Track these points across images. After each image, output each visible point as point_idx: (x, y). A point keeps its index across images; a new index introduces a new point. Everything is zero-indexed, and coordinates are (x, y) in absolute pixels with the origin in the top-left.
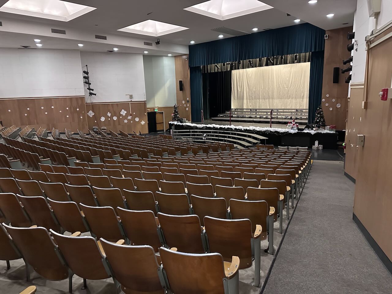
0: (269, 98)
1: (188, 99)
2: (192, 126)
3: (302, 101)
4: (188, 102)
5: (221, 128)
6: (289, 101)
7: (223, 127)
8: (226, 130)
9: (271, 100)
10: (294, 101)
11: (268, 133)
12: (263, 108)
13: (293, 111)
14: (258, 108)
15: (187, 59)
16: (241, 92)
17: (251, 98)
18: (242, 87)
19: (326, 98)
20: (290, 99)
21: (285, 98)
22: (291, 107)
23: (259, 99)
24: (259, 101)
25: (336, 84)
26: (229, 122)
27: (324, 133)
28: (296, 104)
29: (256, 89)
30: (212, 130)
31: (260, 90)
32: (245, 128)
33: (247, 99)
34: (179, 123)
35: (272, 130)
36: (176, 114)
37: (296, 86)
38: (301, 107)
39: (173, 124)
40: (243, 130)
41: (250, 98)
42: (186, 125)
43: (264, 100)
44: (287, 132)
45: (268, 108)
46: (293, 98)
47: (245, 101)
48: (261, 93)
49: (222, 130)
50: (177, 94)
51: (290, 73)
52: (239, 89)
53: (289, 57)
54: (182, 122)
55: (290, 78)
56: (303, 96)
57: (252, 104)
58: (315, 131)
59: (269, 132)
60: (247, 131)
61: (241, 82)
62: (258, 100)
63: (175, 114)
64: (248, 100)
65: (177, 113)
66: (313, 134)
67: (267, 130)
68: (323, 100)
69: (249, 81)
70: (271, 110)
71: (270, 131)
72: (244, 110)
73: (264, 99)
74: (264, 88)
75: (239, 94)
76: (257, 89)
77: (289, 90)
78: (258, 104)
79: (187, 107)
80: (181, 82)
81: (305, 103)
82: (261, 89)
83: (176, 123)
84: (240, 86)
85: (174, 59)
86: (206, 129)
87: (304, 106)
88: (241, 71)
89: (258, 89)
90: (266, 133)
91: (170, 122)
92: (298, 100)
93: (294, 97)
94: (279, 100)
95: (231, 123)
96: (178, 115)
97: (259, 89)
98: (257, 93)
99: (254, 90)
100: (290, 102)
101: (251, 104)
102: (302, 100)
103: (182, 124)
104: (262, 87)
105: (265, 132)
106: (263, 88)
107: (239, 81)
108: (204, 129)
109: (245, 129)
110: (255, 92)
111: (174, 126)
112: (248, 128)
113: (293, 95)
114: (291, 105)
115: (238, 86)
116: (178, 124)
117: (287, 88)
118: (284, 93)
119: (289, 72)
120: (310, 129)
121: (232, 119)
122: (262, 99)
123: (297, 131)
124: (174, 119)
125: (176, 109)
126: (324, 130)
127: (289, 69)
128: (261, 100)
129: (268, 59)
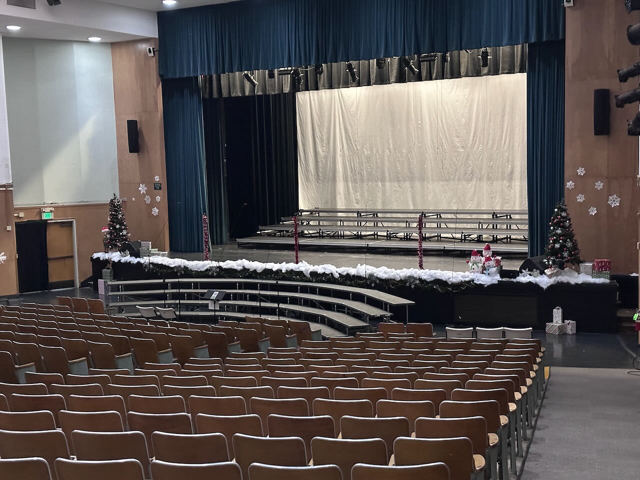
0: (412, 179)
1: (157, 179)
2: (172, 266)
3: (510, 187)
4: (158, 187)
5: (267, 273)
6: (471, 186)
7: (275, 267)
8: (284, 279)
9: (418, 184)
10: (485, 185)
11: (413, 286)
12: (395, 207)
13: (485, 216)
14: (379, 207)
15: (152, 54)
16: (326, 158)
17: (358, 177)
18: (329, 141)
19: (576, 178)
20: (474, 183)
21: (459, 180)
22: (478, 204)
23: (383, 180)
24: (383, 185)
25: (602, 139)
26: (294, 253)
27: (577, 284)
28: (492, 197)
29: (372, 152)
30: (239, 278)
31: (383, 151)
32: (344, 270)
33: (347, 181)
34: (128, 258)
35: (424, 277)
36: (118, 226)
37: (490, 142)
38: (508, 205)
39: (107, 261)
40: (337, 276)
41: (356, 177)
42: (152, 264)
43: (396, 184)
44: (469, 282)
45: (412, 208)
46: (481, 179)
47: (340, 186)
48: (387, 163)
49: (270, 279)
50: (120, 161)
51: (469, 104)
52: (320, 149)
53: (465, 57)
54: (137, 255)
55: (470, 119)
56: (512, 173)
57: (362, 196)
58: (550, 276)
59: (418, 282)
60: (351, 281)
61: (325, 130)
62: (380, 184)
63: (114, 228)
64: (350, 184)
65: (121, 224)
66: (545, 287)
67: (410, 277)
68: (569, 185)
69: (349, 128)
70: (418, 216)
71: (420, 279)
72: (340, 214)
73: (398, 181)
74: (394, 148)
75: (320, 165)
76: (375, 152)
77: (468, 156)
78: (380, 195)
79: (153, 204)
80: (133, 127)
81: (518, 195)
82: (387, 151)
83: (115, 256)
84: (322, 140)
85: (111, 50)
86: (218, 277)
87: (515, 203)
88: (324, 95)
89: (378, 152)
90: (408, 284)
91: (95, 256)
92: (497, 185)
93: (486, 175)
94: (442, 183)
95: (301, 254)
96: (125, 232)
97: (380, 152)
98: (377, 162)
99: (366, 153)
100: (475, 191)
101: (359, 197)
102: (507, 185)
103: (138, 259)
104: (389, 144)
105: (403, 281)
106: (391, 146)
107: (321, 126)
108: (212, 277)
109: (344, 274)
110: (368, 158)
111: (110, 266)
112: (353, 271)
113: (481, 169)
114: (476, 199)
115: (318, 141)
116: (123, 260)
117: (463, 147)
118: (454, 163)
119: (466, 101)
120: (536, 272)
121: (302, 241)
122: (391, 180)
123: (497, 278)
124: (110, 245)
125: (116, 211)
126: (576, 274)
127: (467, 91)
128: (387, 184)
129: (403, 63)
